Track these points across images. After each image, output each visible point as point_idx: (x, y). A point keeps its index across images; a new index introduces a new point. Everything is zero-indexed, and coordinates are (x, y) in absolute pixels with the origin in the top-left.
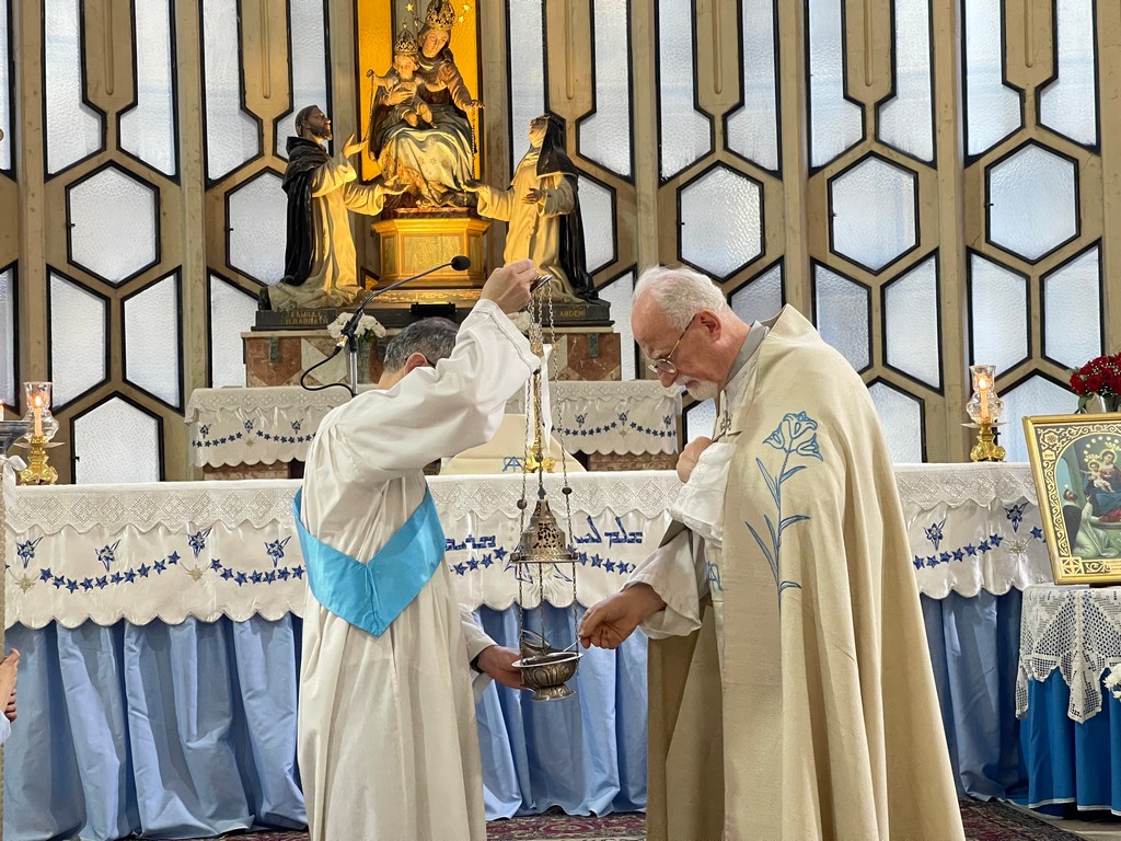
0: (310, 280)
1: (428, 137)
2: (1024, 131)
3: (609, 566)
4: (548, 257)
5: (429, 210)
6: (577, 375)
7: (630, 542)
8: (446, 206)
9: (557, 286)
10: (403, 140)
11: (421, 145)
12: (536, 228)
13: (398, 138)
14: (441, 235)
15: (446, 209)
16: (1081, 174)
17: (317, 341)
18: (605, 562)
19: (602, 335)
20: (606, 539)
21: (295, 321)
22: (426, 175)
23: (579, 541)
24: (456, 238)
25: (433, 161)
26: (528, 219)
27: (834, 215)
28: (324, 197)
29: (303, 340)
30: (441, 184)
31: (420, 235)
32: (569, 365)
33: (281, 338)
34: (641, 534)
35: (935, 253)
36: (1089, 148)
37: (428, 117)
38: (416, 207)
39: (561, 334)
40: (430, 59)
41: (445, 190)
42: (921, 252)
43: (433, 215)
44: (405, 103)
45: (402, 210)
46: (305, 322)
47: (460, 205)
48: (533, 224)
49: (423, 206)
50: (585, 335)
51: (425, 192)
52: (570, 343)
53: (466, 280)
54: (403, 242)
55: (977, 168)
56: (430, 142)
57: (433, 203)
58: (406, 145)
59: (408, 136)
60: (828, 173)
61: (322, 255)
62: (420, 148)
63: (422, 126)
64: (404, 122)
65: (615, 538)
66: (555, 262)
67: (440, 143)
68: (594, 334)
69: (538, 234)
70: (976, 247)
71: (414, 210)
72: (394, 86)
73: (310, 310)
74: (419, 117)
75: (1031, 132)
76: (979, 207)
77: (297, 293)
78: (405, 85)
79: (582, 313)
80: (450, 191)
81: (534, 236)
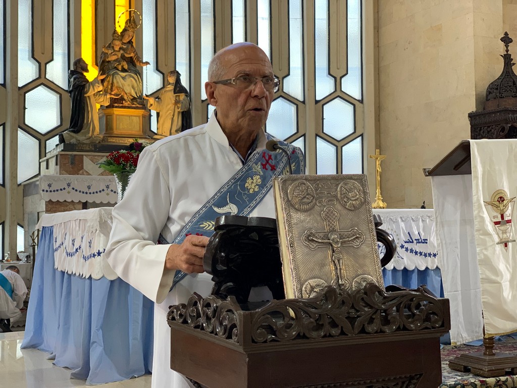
0: (82, 131)
1: (126, 75)
2: (336, 92)
3: (416, 253)
4: (178, 127)
5: (127, 105)
7: (423, 243)
8: (133, 104)
10: (116, 75)
11: (124, 78)
12: (173, 115)
13: (113, 75)
14: (132, 116)
15: (134, 106)
16: (356, 110)
17: (90, 157)
18: (414, 251)
20: (415, 242)
21: (80, 148)
22: (125, 90)
23: (406, 242)
24: (138, 118)
25: (129, 85)
26: (170, 111)
28: (89, 97)
29: (84, 157)
30: (131, 95)
31: (123, 115)
33: (75, 155)
34: (427, 240)
36: (359, 101)
37: (126, 67)
38: (122, 103)
40: (125, 43)
41: (132, 98)
42: (299, 135)
43: (129, 107)
44: (116, 61)
45: (116, 105)
46: (85, 149)
47: (139, 104)
48: (172, 114)
49: (126, 104)
51: (126, 98)
53: (141, 135)
54: (116, 118)
55: (320, 104)
56: (127, 77)
57: (129, 103)
58: (117, 78)
59: (118, 74)
61: (88, 121)
62: (123, 79)
63: (124, 70)
64: (116, 68)
65: (418, 241)
67: (132, 78)
69: (174, 118)
70: (319, 134)
71: (121, 105)
72: (112, 53)
73: (86, 144)
74: (122, 66)
76: (320, 119)
77: (77, 136)
78: (117, 53)
80: (134, 98)
81: (173, 119)
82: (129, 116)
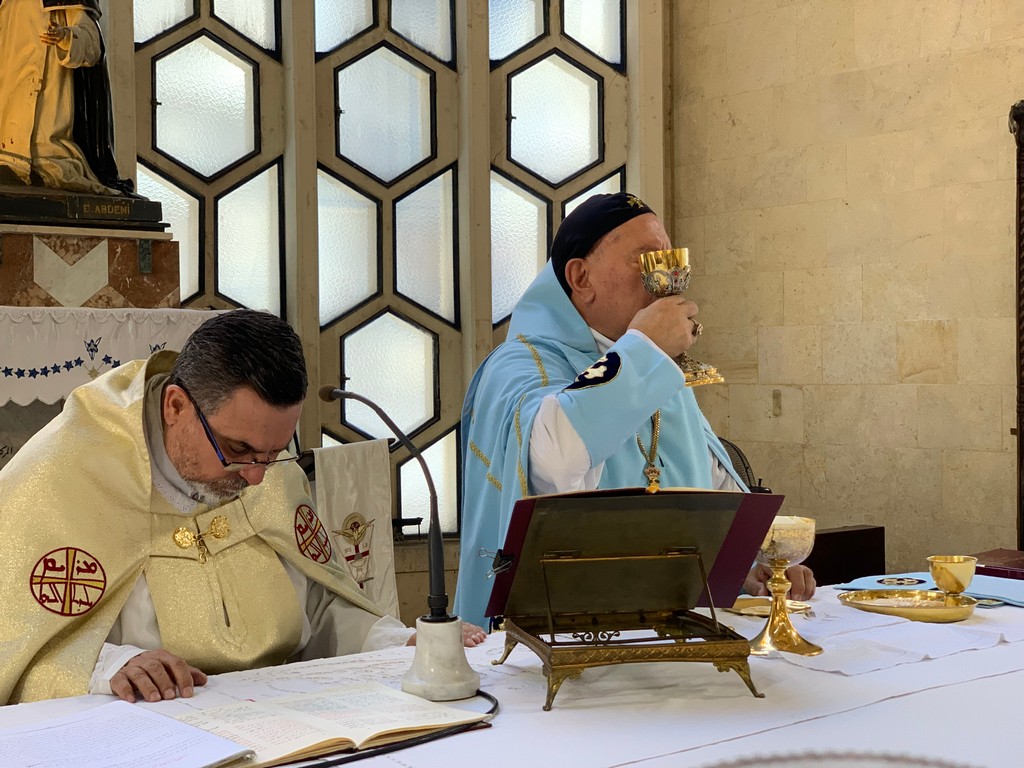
2: (548, 38)
4: (61, 125)
6: (122, 299)
9: (76, 167)
12: (44, 82)
16: (606, 94)
19: (156, 243)
26: (29, 68)
27: (341, 112)
32: (110, 285)
35: (454, 166)
36: (613, 66)
39: (99, 239)
42: (439, 164)
48: (39, 76)
50: (133, 241)
52: (112, 252)
60: (334, 61)
66: (69, 134)
68: (146, 241)
69: (46, 92)
70: (497, 164)
75: (554, 41)
76: (503, 118)
79: (125, 210)
81: (41, 93)
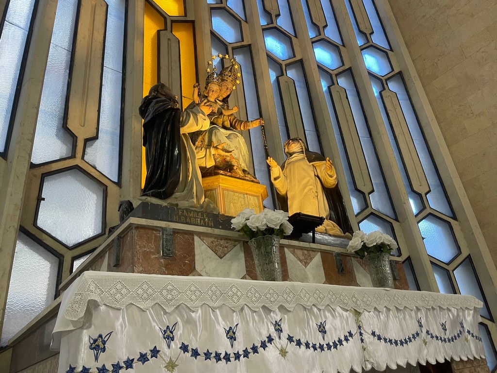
0: (176, 195)
1: (230, 134)
2: (426, 209)
5: (237, 176)
10: (216, 131)
11: (228, 137)
12: (317, 192)
13: (211, 130)
14: (247, 194)
15: (248, 178)
17: (210, 240)
21: (183, 219)
25: (236, 148)
28: (184, 135)
29: (196, 238)
30: (239, 164)
31: (233, 191)
33: (176, 232)
36: (452, 218)
37: (228, 124)
44: (211, 114)
47: (254, 178)
48: (315, 190)
54: (223, 194)
56: (232, 136)
57: (240, 172)
58: (218, 134)
59: (218, 130)
61: (187, 177)
63: (225, 127)
64: (214, 123)
66: (328, 218)
71: (229, 173)
73: (196, 212)
74: (223, 122)
75: (429, 210)
80: (244, 170)
81: (318, 197)
82: (244, 194)
